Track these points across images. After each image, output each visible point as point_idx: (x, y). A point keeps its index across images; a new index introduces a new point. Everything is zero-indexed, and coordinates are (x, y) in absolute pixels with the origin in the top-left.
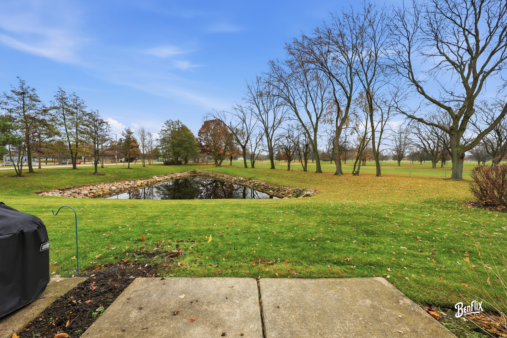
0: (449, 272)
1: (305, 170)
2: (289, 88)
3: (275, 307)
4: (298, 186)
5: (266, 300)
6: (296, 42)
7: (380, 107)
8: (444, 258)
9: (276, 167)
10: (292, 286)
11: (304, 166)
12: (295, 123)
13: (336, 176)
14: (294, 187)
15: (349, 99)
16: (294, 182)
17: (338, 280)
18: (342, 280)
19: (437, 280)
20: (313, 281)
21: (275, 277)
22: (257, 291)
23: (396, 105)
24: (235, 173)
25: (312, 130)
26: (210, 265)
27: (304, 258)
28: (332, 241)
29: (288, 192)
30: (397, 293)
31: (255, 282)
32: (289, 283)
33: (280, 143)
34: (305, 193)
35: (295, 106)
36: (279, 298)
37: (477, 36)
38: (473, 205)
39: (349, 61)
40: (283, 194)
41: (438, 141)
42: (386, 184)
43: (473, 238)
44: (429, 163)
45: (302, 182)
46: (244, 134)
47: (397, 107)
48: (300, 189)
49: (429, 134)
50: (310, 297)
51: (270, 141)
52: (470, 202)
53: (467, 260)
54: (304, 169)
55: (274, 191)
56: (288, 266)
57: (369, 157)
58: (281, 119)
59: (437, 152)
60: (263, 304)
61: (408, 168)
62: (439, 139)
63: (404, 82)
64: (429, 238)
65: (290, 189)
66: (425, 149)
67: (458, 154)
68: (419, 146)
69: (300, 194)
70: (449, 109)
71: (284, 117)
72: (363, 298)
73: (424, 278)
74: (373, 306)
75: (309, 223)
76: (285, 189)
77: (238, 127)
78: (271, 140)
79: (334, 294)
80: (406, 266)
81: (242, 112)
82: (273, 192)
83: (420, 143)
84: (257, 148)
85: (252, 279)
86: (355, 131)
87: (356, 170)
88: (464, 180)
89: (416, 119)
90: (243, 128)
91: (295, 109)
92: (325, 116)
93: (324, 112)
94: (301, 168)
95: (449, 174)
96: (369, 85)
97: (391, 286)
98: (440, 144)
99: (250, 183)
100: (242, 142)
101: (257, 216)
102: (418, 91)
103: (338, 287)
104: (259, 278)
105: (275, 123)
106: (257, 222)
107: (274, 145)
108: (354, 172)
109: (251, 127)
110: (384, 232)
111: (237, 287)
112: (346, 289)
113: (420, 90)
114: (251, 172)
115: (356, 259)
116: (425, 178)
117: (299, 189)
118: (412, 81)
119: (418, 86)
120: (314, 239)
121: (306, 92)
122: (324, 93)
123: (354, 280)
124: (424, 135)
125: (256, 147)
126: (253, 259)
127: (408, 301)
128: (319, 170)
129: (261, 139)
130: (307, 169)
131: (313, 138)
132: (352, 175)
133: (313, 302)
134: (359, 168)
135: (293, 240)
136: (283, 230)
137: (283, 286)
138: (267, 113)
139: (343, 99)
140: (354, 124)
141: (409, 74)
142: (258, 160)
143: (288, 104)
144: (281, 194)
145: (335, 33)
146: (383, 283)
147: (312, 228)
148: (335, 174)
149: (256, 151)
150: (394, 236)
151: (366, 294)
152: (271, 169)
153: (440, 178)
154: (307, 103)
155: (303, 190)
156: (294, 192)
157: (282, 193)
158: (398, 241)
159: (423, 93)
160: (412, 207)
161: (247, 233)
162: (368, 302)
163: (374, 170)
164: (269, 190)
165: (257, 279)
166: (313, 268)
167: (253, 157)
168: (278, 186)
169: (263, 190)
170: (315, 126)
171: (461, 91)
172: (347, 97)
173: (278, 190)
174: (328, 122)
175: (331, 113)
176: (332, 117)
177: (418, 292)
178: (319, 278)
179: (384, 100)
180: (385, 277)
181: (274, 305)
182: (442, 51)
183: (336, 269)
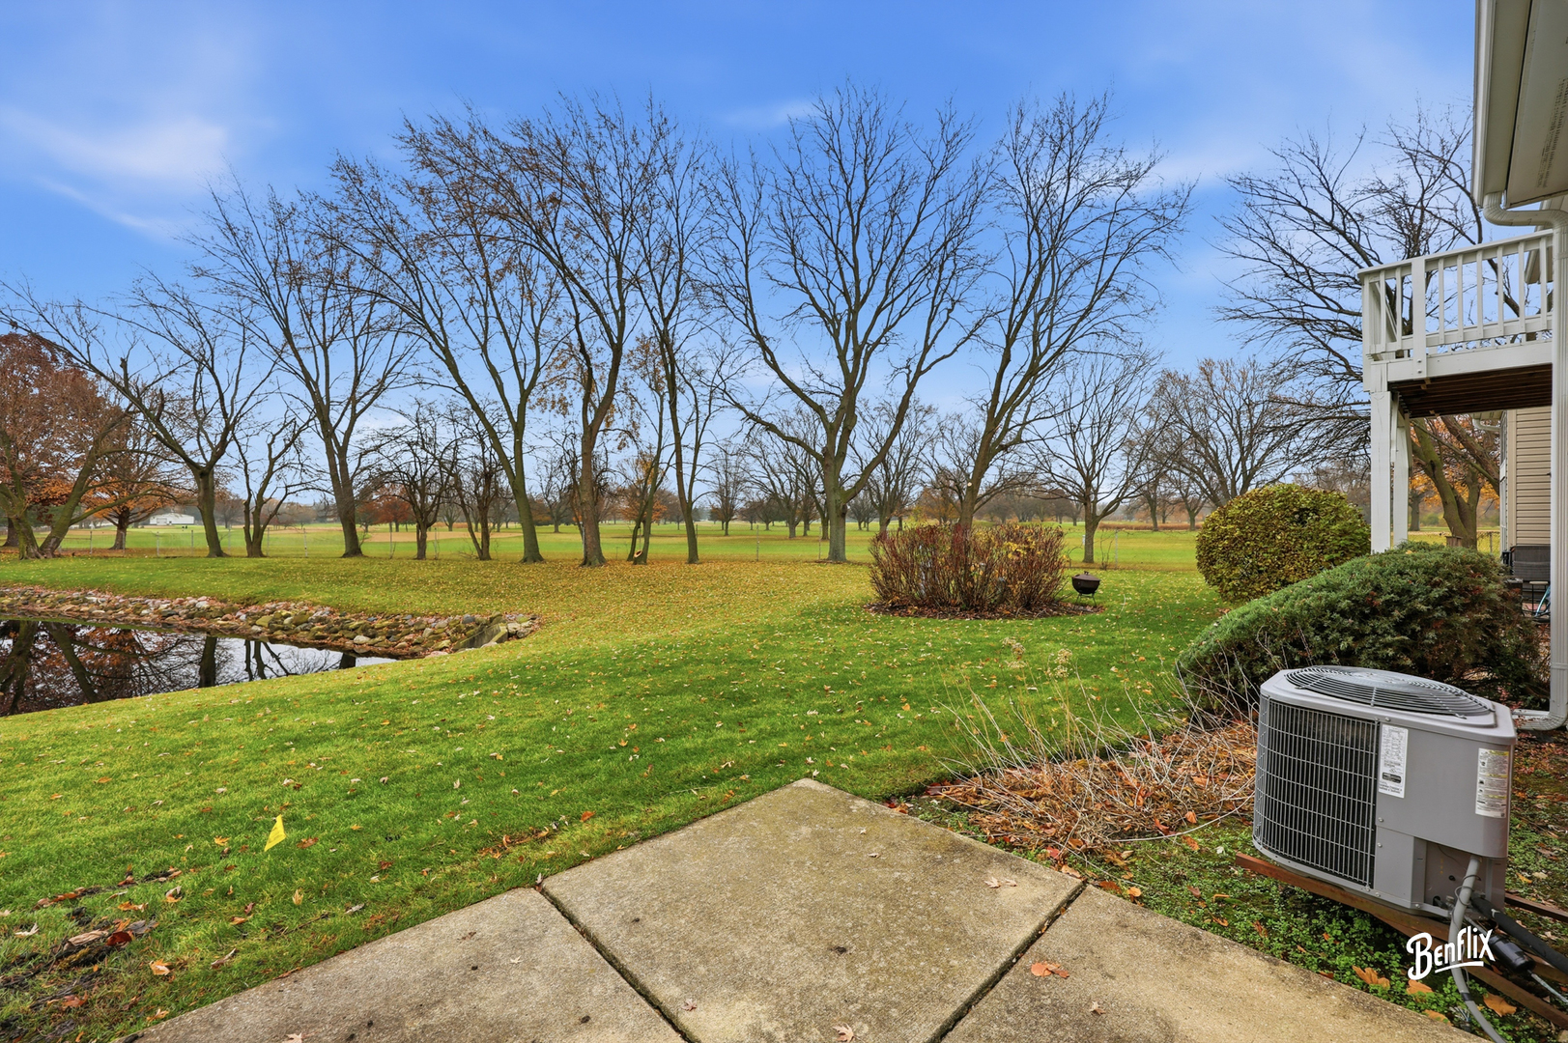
0: (895, 735)
1: (484, 553)
2: (422, 278)
3: (626, 923)
4: (470, 609)
5: (595, 921)
6: (447, 134)
7: (690, 385)
8: (878, 714)
9: (364, 548)
10: (641, 864)
11: (479, 542)
12: (442, 397)
13: (587, 569)
14: (455, 614)
15: (617, 350)
16: (453, 600)
17: (732, 813)
18: (739, 809)
19: (886, 753)
20: (681, 834)
21: (580, 861)
22: (556, 913)
23: (722, 386)
24: (161, 582)
25: (504, 426)
26: (325, 917)
27: (626, 794)
28: (668, 736)
29: (433, 633)
30: (841, 795)
31: (536, 894)
32: (630, 861)
33: (385, 462)
34: (503, 629)
35: (446, 342)
36: (625, 901)
37: (856, 269)
38: (875, 610)
39: (614, 243)
40: (416, 644)
41: (797, 478)
42: (715, 582)
43: (899, 670)
44: (780, 526)
45: (480, 596)
46: (202, 417)
47: (724, 391)
48: (478, 617)
49: (782, 459)
50: (693, 869)
51: (337, 452)
52: (871, 606)
53: (907, 708)
54: (481, 552)
55: (373, 637)
56: (600, 826)
57: (658, 514)
58: (385, 377)
59: (797, 502)
60: (593, 932)
61: (746, 539)
62: (799, 472)
63: (738, 332)
64: (841, 684)
65: (443, 623)
66: (774, 495)
67: (837, 507)
68: (763, 486)
69: (482, 633)
70: (818, 409)
71: (397, 369)
72: (795, 827)
73: (868, 757)
74: (817, 835)
75: (583, 709)
76: (421, 622)
77: (167, 387)
78: (343, 450)
79: (740, 843)
80: (832, 745)
81: (194, 322)
82: (372, 641)
83: (766, 481)
84: (274, 477)
85: (520, 891)
86: (628, 439)
87: (639, 548)
88: (849, 562)
89: (763, 423)
90: (198, 392)
91: (446, 351)
92: (544, 387)
93: (541, 378)
94: (470, 548)
95: (825, 550)
96: (666, 321)
97: (826, 787)
98: (800, 484)
99: (254, 618)
100: (190, 446)
101: (392, 722)
102: (765, 358)
103: (740, 826)
104: (539, 880)
105: (362, 389)
106: (405, 740)
107: (360, 470)
108: (636, 556)
109: (242, 395)
110: (763, 692)
111: (485, 928)
112: (755, 824)
113: (769, 358)
114: (248, 574)
115: (742, 761)
116: (785, 563)
117: (474, 620)
118: (753, 334)
119: (765, 349)
120: (624, 744)
121: (485, 305)
122: (541, 320)
123: (762, 800)
124: (772, 462)
125: (270, 472)
126: (480, 843)
127: (862, 803)
128: (533, 554)
129: (292, 442)
130: (492, 551)
131: (510, 453)
132: (629, 565)
133: (707, 874)
134: (647, 543)
135: (569, 761)
136: (518, 742)
137: (616, 873)
138: (325, 349)
139: (595, 347)
140: (626, 421)
141: (746, 315)
142: (279, 523)
143: (418, 331)
144: (404, 643)
145: (577, 155)
146: (813, 787)
147: (601, 719)
148: (584, 563)
149: (270, 488)
150: (788, 694)
151: (795, 818)
152: (345, 556)
153: (810, 559)
154: (486, 340)
155: (491, 620)
156: (458, 631)
157: (407, 641)
158: (797, 701)
159: (775, 366)
160: (786, 628)
161: (397, 780)
162: (805, 830)
163: (680, 547)
164: (351, 635)
165: (537, 886)
166: (661, 810)
167: (259, 516)
168: (387, 618)
169: (324, 638)
170: (515, 416)
171: (835, 374)
172: (612, 345)
173: (393, 632)
174: (553, 407)
175: (561, 381)
176: (566, 394)
177: (867, 783)
178: (690, 823)
179: (698, 368)
180: (809, 776)
181: (623, 921)
182: (803, 281)
183: (712, 792)
